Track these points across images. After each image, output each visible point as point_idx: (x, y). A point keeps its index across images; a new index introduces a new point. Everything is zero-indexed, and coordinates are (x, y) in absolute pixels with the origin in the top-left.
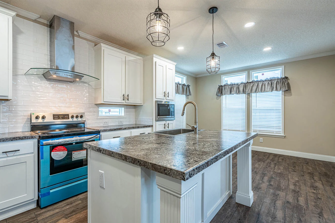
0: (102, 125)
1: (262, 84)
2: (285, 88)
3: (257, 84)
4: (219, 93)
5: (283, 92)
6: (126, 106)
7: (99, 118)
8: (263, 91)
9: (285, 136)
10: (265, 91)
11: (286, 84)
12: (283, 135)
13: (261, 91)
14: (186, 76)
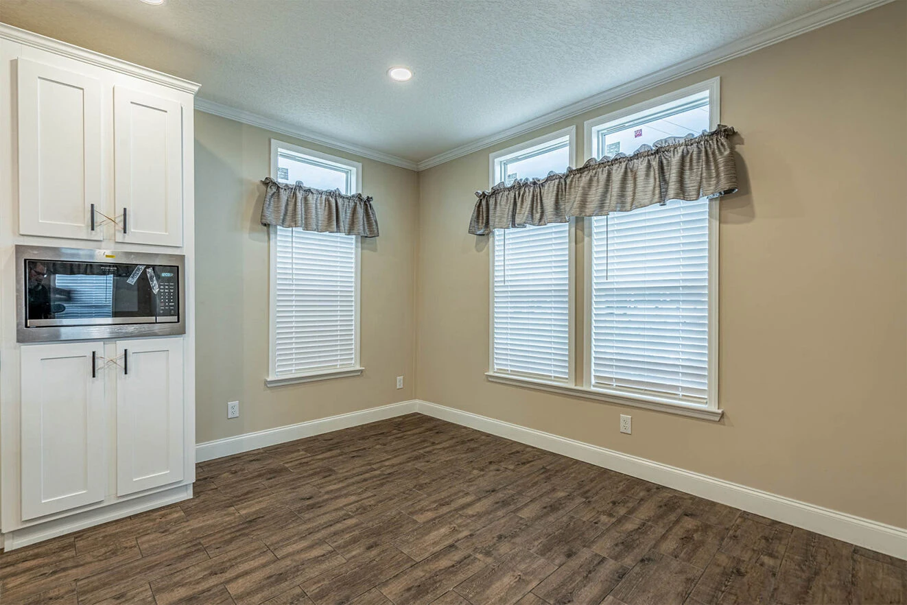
1: (626, 173)
2: (718, 182)
3: (605, 175)
4: (478, 222)
5: (716, 204)
8: (628, 206)
9: (723, 415)
10: (636, 203)
11: (721, 160)
12: (714, 409)
13: (622, 206)
14: (360, 164)
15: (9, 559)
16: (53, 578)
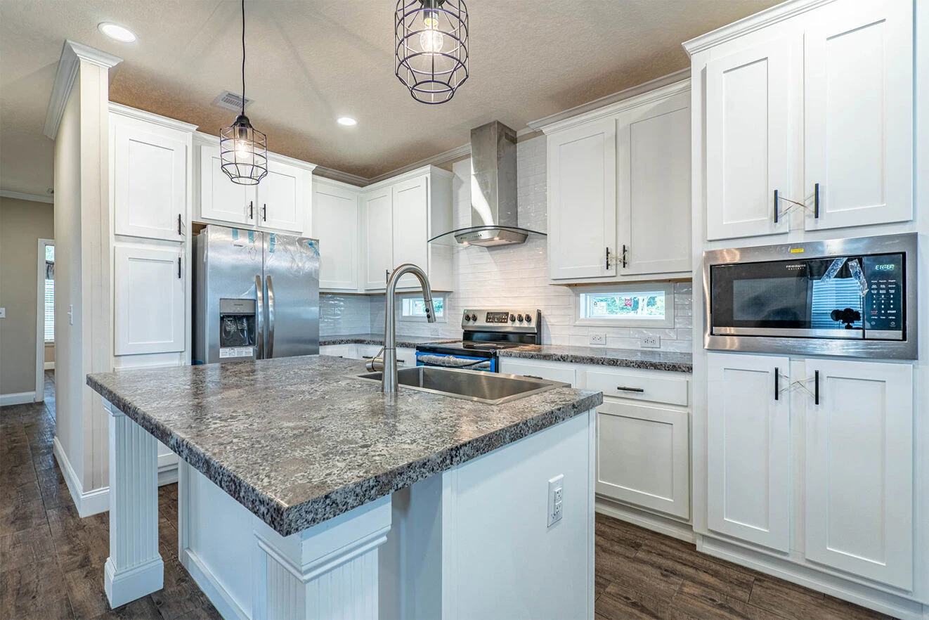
0: (588, 345)
6: (672, 284)
7: (577, 323)
15: (698, 561)
16: (718, 611)
